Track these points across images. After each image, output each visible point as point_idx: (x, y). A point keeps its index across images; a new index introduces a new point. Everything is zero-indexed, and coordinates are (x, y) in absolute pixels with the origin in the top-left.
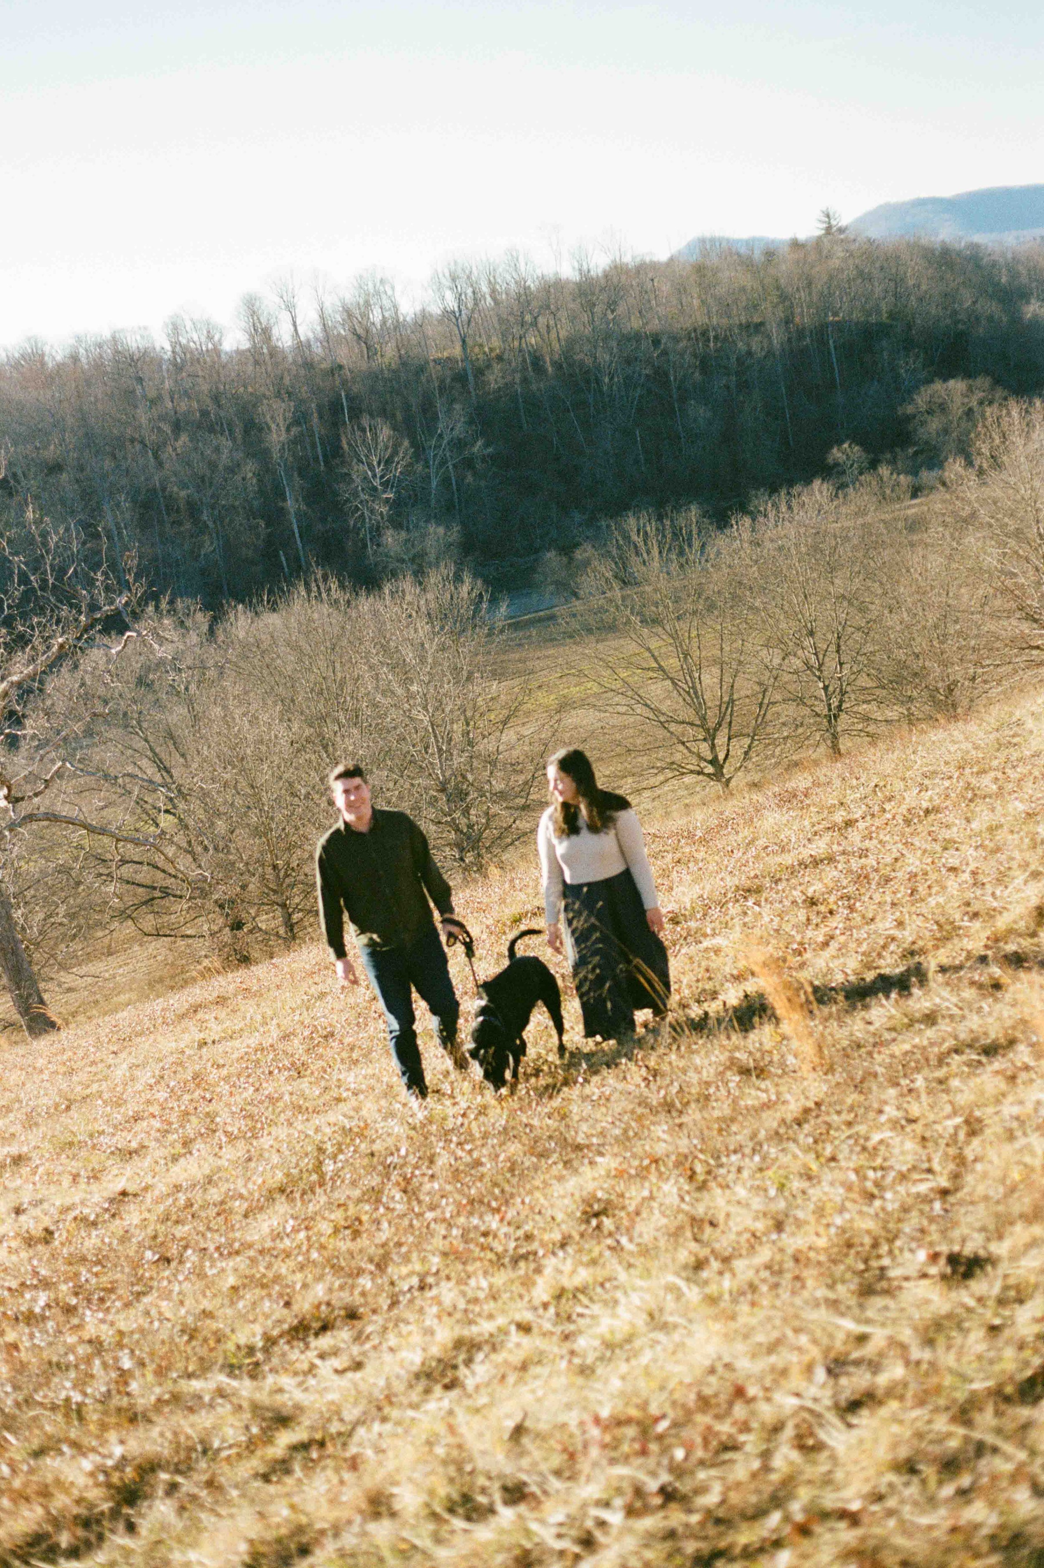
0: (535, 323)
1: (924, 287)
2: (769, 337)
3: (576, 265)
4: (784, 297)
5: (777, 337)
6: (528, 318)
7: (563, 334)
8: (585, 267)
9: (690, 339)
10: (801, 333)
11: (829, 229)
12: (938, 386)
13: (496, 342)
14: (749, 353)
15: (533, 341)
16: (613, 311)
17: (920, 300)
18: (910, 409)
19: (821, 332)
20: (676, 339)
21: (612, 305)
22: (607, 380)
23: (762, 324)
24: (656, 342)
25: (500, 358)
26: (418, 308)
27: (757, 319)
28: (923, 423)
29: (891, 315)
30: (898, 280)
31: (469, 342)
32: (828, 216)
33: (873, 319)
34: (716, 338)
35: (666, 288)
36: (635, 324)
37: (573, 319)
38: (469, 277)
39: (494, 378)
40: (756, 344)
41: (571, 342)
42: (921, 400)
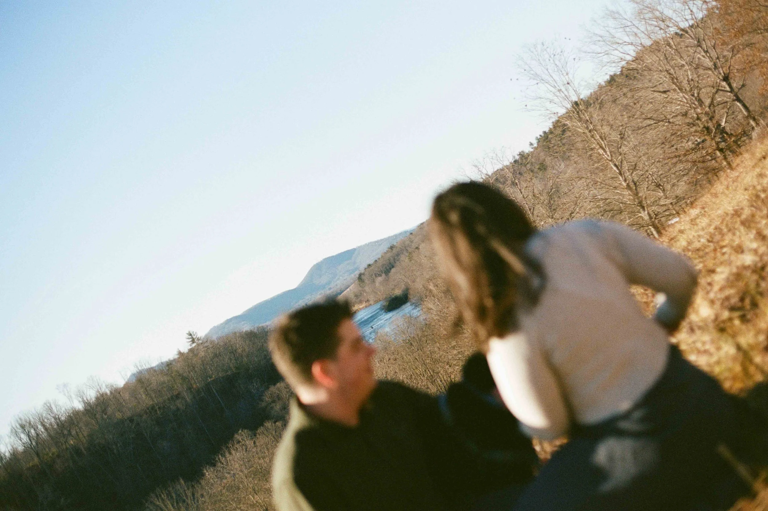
0: (70, 433)
1: (247, 350)
2: (183, 398)
3: (81, 400)
4: (184, 379)
5: (188, 397)
6: (66, 432)
7: (85, 434)
8: (85, 399)
9: (146, 413)
10: (198, 391)
11: (193, 341)
12: (273, 389)
13: (54, 450)
14: (178, 409)
15: (72, 442)
16: (106, 414)
17: (247, 356)
18: (263, 404)
19: (208, 388)
20: (141, 416)
21: (104, 411)
22: (114, 447)
23: (179, 394)
24: (131, 420)
25: (58, 456)
26: (10, 448)
27: (175, 393)
28: (272, 408)
29: (237, 368)
30: (233, 352)
31: (41, 455)
32: (191, 335)
33: (229, 373)
34: (159, 408)
35: (127, 396)
36: (119, 415)
37: (87, 425)
38: (30, 424)
39: (59, 466)
40: (179, 404)
41: (90, 436)
42: (267, 398)
